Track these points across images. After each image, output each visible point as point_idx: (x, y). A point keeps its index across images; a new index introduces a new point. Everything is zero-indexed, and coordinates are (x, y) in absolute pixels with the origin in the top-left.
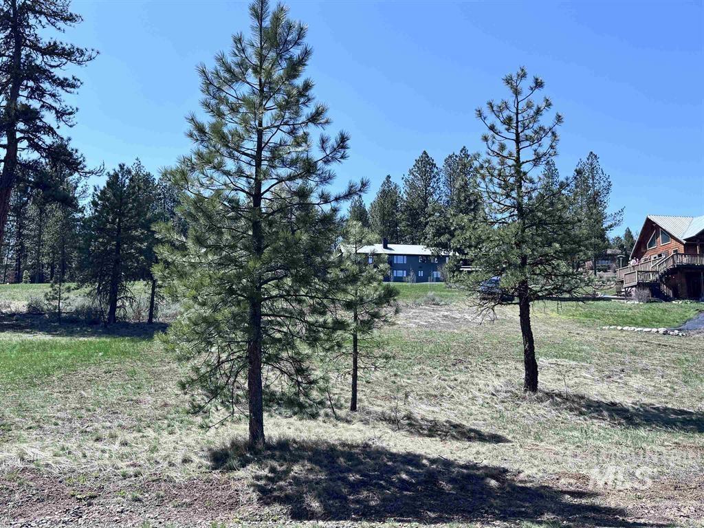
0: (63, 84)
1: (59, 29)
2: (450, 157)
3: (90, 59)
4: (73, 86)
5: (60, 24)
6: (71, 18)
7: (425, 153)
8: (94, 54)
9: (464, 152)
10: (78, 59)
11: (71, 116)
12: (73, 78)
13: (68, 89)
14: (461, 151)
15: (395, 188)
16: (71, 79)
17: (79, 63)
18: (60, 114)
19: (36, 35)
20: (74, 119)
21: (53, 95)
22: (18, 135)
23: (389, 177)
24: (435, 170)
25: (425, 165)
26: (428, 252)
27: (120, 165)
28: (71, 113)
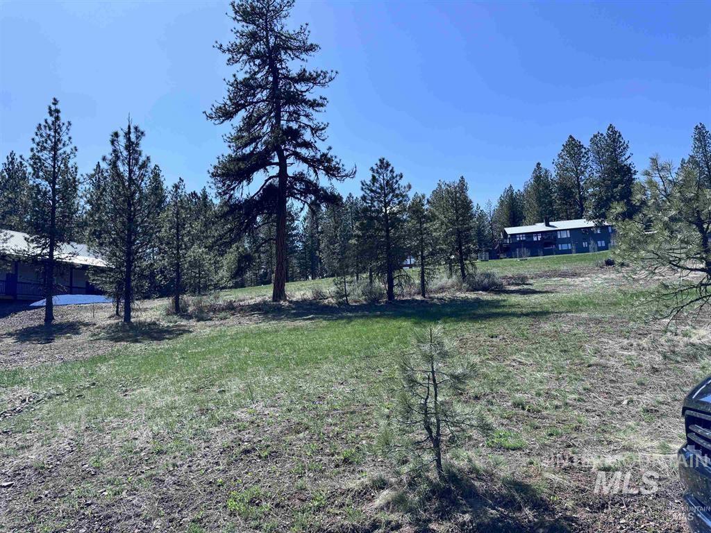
0: (313, 104)
1: (303, 60)
2: (595, 136)
3: (331, 79)
4: (322, 105)
5: (304, 56)
6: (312, 48)
7: (571, 137)
8: (333, 75)
9: (611, 129)
10: (321, 82)
11: (323, 131)
12: (321, 98)
13: (317, 109)
14: (609, 129)
15: (546, 172)
16: (318, 99)
17: (323, 85)
18: (315, 130)
19: (287, 67)
20: (325, 133)
21: (307, 116)
22: (286, 153)
23: (539, 164)
24: (583, 150)
25: (573, 148)
26: (591, 224)
27: (380, 160)
28: (323, 129)
